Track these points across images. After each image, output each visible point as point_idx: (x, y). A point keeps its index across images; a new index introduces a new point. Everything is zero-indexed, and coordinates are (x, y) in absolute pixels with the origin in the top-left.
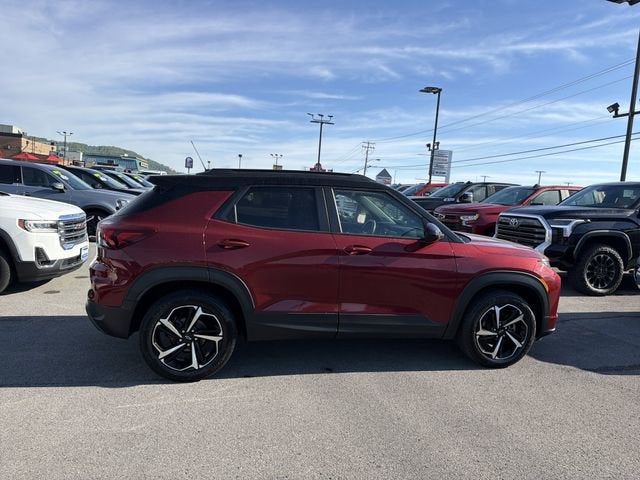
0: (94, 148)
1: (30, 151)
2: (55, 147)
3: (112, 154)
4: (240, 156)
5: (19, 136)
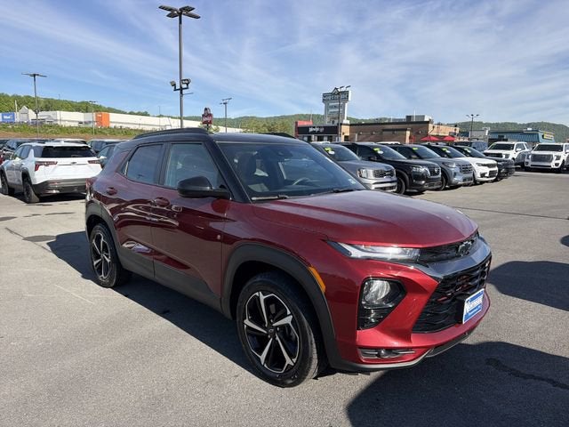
1: (435, 134)
2: (458, 129)
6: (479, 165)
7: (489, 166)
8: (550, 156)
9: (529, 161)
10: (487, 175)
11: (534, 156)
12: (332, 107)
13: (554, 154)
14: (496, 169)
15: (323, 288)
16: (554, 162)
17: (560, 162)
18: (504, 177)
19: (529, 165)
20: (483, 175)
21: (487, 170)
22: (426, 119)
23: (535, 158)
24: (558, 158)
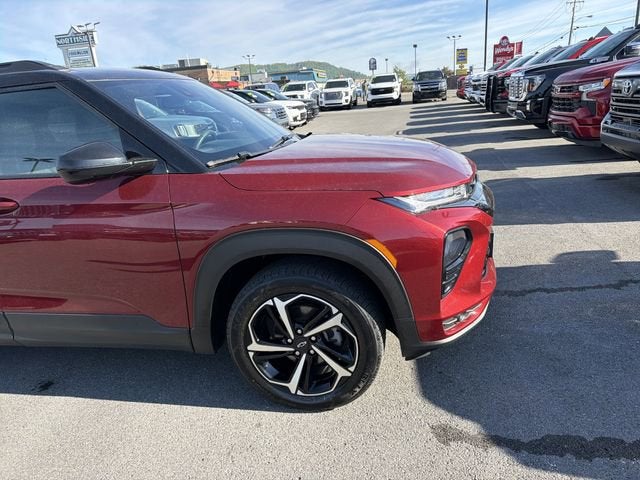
0: (292, 65)
1: (217, 80)
2: (238, 72)
3: (283, 70)
4: (415, 46)
5: (205, 67)
6: (289, 107)
7: (299, 108)
8: (339, 93)
9: (323, 100)
10: (299, 118)
11: (326, 94)
12: (73, 53)
13: (342, 90)
14: (304, 110)
15: (392, 261)
16: (344, 98)
17: (349, 98)
18: (311, 119)
19: (323, 105)
20: (295, 119)
21: (297, 113)
22: (203, 63)
23: (328, 96)
24: (347, 94)
